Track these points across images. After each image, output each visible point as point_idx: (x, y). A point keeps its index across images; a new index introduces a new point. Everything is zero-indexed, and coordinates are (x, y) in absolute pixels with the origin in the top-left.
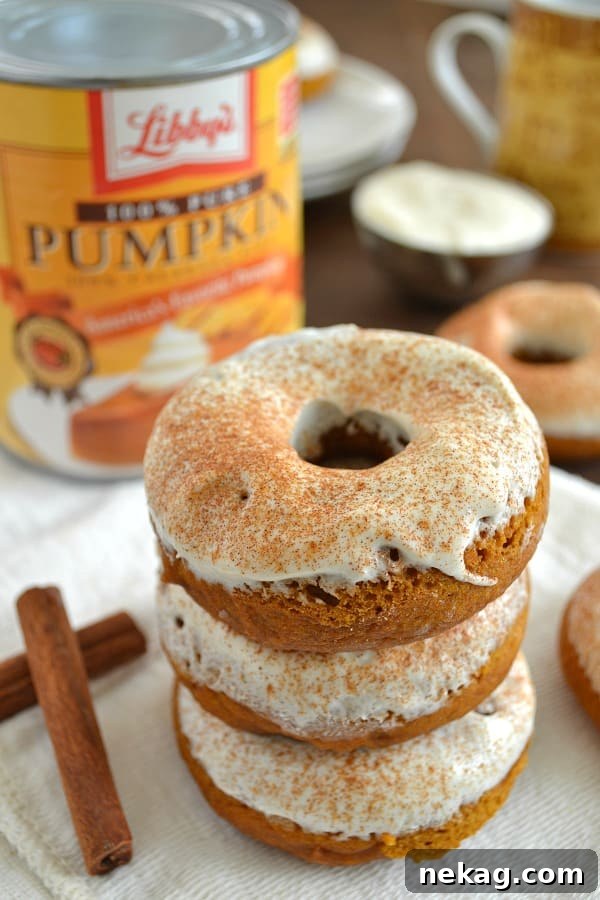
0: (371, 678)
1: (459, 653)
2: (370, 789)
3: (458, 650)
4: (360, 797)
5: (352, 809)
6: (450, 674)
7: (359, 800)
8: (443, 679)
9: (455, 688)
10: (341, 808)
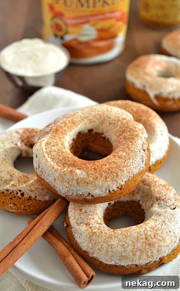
0: (84, 182)
1: (114, 180)
2: (156, 245)
3: (114, 179)
4: (154, 248)
5: (153, 253)
6: (110, 185)
7: (154, 250)
8: (107, 186)
9: (111, 190)
10: (150, 254)
